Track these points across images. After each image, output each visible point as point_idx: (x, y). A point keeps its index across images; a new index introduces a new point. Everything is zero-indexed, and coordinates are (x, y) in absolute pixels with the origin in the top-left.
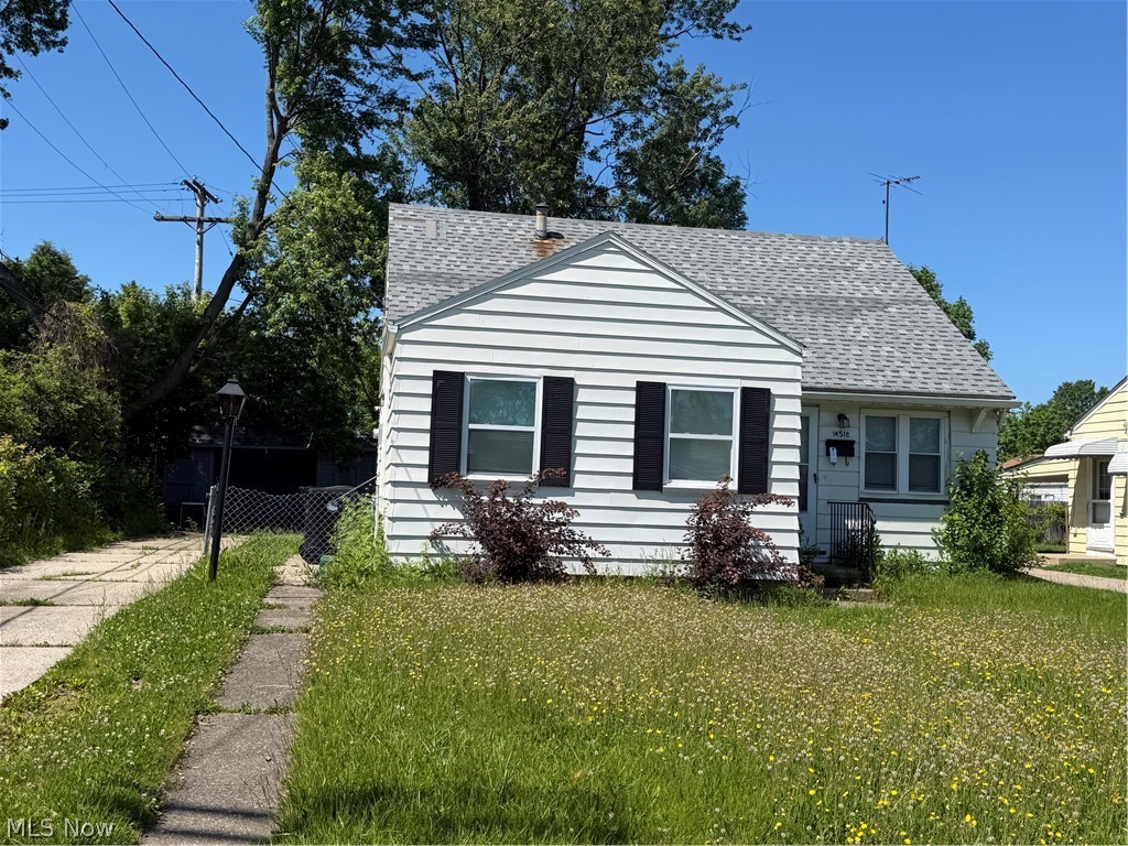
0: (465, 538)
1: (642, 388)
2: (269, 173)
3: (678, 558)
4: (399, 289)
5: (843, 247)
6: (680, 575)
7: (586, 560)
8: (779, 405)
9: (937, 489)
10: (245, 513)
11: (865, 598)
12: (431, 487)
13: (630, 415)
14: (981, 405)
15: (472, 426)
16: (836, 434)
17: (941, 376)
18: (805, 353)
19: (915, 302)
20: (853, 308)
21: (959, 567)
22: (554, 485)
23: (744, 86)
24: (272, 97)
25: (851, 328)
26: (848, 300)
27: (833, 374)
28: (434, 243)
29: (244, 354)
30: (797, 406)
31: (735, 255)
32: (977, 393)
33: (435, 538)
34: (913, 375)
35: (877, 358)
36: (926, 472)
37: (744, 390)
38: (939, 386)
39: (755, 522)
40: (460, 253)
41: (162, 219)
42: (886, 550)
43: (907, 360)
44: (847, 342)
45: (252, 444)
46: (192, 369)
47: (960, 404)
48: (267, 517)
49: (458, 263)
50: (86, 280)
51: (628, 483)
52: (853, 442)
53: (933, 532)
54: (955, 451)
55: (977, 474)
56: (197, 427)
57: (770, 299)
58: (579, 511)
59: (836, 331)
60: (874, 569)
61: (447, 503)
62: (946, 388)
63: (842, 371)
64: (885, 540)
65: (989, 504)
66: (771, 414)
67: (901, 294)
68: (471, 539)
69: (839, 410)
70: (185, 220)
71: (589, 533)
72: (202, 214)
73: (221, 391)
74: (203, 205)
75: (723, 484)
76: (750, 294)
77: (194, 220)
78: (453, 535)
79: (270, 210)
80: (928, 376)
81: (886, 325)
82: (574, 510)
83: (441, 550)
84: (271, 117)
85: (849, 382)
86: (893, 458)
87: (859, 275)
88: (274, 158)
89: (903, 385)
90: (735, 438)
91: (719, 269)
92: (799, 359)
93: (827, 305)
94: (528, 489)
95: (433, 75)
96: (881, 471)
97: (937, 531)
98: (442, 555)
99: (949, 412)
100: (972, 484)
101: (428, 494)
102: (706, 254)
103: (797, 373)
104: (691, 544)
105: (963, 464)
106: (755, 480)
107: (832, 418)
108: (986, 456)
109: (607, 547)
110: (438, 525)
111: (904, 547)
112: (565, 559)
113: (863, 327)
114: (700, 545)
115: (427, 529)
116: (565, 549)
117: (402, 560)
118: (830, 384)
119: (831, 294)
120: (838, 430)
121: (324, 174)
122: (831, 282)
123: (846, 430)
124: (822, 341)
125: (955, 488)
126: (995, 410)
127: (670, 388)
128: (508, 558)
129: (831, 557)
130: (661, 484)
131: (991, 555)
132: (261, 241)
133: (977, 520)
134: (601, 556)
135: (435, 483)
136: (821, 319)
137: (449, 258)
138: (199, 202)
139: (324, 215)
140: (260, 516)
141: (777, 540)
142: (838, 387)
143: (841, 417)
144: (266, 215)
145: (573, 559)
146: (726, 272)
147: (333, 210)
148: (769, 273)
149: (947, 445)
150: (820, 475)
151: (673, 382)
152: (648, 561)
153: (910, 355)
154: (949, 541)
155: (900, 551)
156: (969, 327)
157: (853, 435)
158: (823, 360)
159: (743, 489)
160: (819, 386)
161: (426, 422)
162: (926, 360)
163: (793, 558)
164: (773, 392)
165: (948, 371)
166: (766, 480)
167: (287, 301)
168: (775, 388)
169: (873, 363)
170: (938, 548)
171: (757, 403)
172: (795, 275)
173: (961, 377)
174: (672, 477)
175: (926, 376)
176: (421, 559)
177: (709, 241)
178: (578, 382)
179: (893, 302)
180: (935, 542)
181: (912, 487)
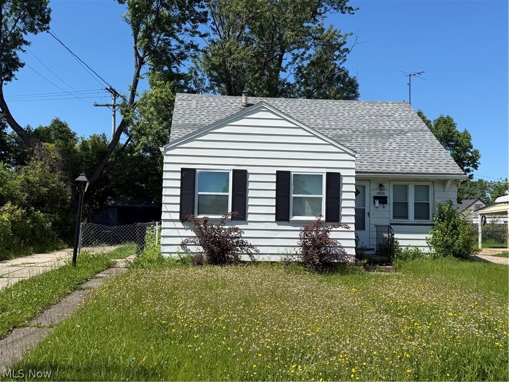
0: (195, 245)
1: (279, 174)
2: (136, 83)
3: (295, 252)
4: (175, 131)
5: (388, 106)
6: (294, 260)
7: (250, 254)
8: (344, 180)
9: (428, 218)
10: (97, 235)
11: (388, 271)
12: (181, 221)
13: (274, 186)
14: (448, 178)
15: (199, 193)
16: (378, 193)
17: (429, 165)
18: (357, 155)
19: (420, 131)
20: (390, 134)
21: (439, 255)
22: (238, 220)
23: (351, 34)
24: (135, 48)
25: (388, 144)
26: (388, 131)
27: (376, 165)
28: (195, 111)
29: (127, 164)
30: (353, 180)
31: (336, 111)
32: (445, 172)
33: (183, 245)
34: (415, 165)
35: (399, 157)
36: (423, 211)
37: (328, 174)
38: (427, 170)
39: (332, 235)
40: (206, 115)
41: (97, 105)
42: (403, 248)
43: (413, 158)
44: (384, 150)
45: (133, 204)
46: (104, 172)
47: (437, 178)
48: (107, 237)
49: (204, 119)
50: (75, 134)
51: (273, 218)
52: (386, 197)
53: (427, 239)
54: (436, 200)
55: (446, 211)
56: (109, 197)
57: (350, 131)
58: (244, 231)
59: (380, 145)
60: (393, 256)
61: (188, 229)
62: (431, 170)
63: (381, 164)
64: (401, 243)
65: (452, 225)
66: (341, 185)
67: (414, 127)
68: (198, 245)
69: (380, 182)
70: (107, 105)
71: (250, 242)
72: (115, 103)
73: (77, 179)
74: (115, 99)
75: (318, 218)
76: (341, 129)
77: (111, 106)
78: (190, 243)
79: (137, 99)
80: (423, 165)
81: (404, 142)
82: (241, 231)
83: (186, 250)
84: (136, 57)
85: (384, 169)
86: (406, 204)
87: (395, 118)
88: (138, 75)
89: (410, 169)
90: (324, 196)
91: (327, 118)
92: (354, 159)
93: (377, 133)
94: (223, 222)
95: (210, 35)
96: (400, 211)
97: (428, 238)
98: (186, 253)
99: (433, 182)
100: (444, 215)
101: (180, 225)
102: (322, 111)
103: (353, 165)
104: (302, 246)
105: (440, 206)
106: (334, 216)
107: (377, 186)
108: (452, 202)
109: (258, 248)
110: (184, 239)
111: (412, 246)
112: (239, 254)
113: (393, 143)
114: (305, 246)
115: (179, 241)
116: (240, 249)
117: (168, 255)
118: (374, 170)
119: (380, 128)
120: (379, 191)
121: (158, 82)
122: (381, 123)
123: (384, 191)
124: (373, 150)
125: (436, 218)
126: (456, 180)
127: (292, 173)
128: (213, 254)
129: (377, 251)
130: (289, 218)
131: (453, 249)
132: (131, 113)
133: (446, 233)
134: (255, 252)
135: (182, 219)
136: (373, 140)
137: (201, 117)
138: (113, 97)
139: (157, 101)
140: (103, 236)
141: (343, 243)
142: (378, 171)
143: (381, 185)
144: (135, 102)
145: (243, 254)
146: (330, 120)
147: (161, 98)
148: (351, 119)
149: (433, 198)
150: (371, 213)
151: (294, 171)
152: (282, 254)
153: (415, 155)
154: (434, 243)
155: (410, 248)
156: (470, 143)
157: (386, 194)
158: (372, 159)
159: (327, 220)
160: (369, 171)
161: (178, 192)
162: (422, 158)
163: (352, 252)
164: (342, 174)
165: (433, 163)
166: (339, 216)
167: (143, 139)
168: (343, 172)
169: (396, 160)
170: (429, 246)
171: (334, 180)
172: (363, 120)
173: (439, 165)
174: (294, 215)
175: (421, 165)
176: (176, 255)
177: (324, 105)
178: (249, 171)
179: (410, 131)
180: (428, 243)
181: (416, 218)
